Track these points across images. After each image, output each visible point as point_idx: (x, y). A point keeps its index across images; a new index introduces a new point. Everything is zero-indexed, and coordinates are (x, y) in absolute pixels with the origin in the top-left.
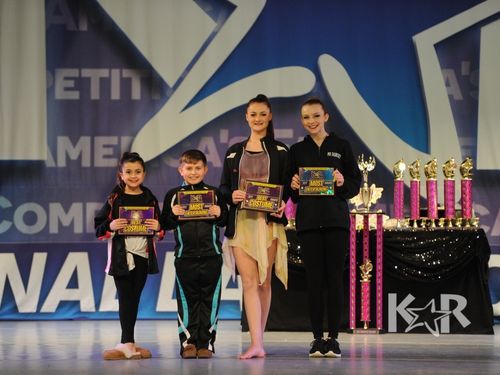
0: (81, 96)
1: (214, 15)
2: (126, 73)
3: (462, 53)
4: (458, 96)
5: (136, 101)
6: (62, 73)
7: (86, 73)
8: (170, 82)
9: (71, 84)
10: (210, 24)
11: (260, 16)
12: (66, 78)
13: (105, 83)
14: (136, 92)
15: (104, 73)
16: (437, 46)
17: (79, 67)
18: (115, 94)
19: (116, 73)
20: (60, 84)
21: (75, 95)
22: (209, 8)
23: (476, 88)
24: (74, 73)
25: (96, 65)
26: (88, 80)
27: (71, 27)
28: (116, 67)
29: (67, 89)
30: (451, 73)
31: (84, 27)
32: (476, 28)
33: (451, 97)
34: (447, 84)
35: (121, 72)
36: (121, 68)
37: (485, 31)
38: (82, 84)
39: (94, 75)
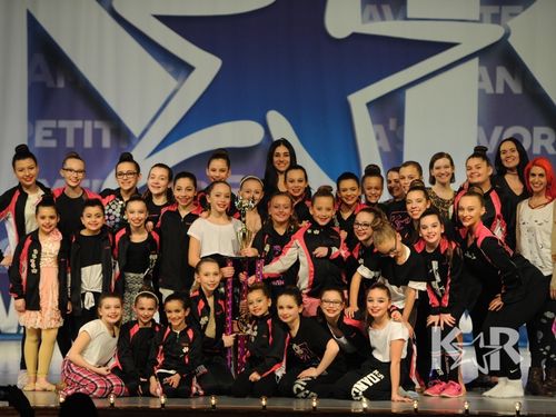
0: (58, 144)
1: (176, 74)
2: (98, 125)
3: (389, 110)
4: (387, 148)
5: (105, 149)
6: (41, 124)
7: (63, 124)
8: (136, 132)
9: (49, 133)
10: (172, 83)
11: (216, 77)
12: (45, 129)
13: (79, 133)
14: (106, 141)
15: (78, 124)
16: (369, 105)
17: (57, 118)
18: (88, 143)
19: (88, 124)
20: (39, 134)
21: (53, 144)
22: (171, 69)
23: (400, 142)
24: (52, 124)
25: (72, 117)
26: (64, 130)
27: (50, 84)
28: (89, 119)
29: (45, 138)
30: (380, 128)
31: (61, 84)
32: (402, 90)
33: (380, 149)
34: (378, 138)
35: (93, 125)
36: (93, 120)
37: (409, 93)
38: (59, 134)
39: (69, 126)
